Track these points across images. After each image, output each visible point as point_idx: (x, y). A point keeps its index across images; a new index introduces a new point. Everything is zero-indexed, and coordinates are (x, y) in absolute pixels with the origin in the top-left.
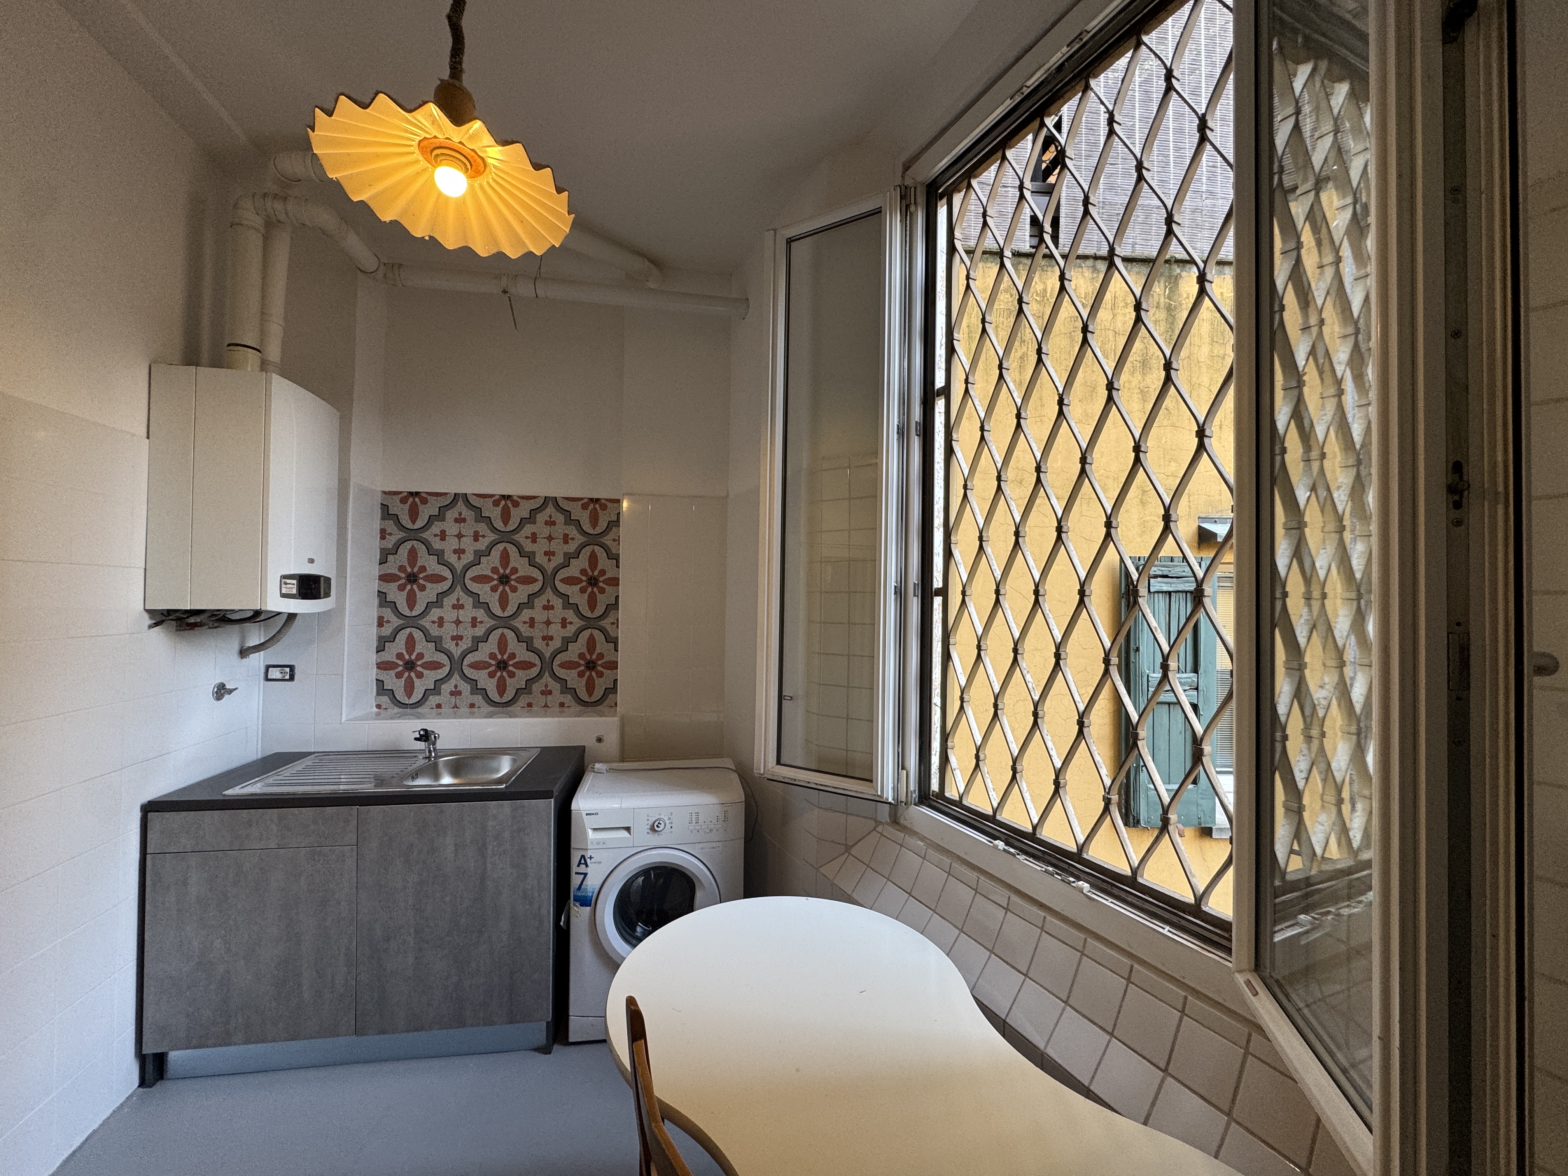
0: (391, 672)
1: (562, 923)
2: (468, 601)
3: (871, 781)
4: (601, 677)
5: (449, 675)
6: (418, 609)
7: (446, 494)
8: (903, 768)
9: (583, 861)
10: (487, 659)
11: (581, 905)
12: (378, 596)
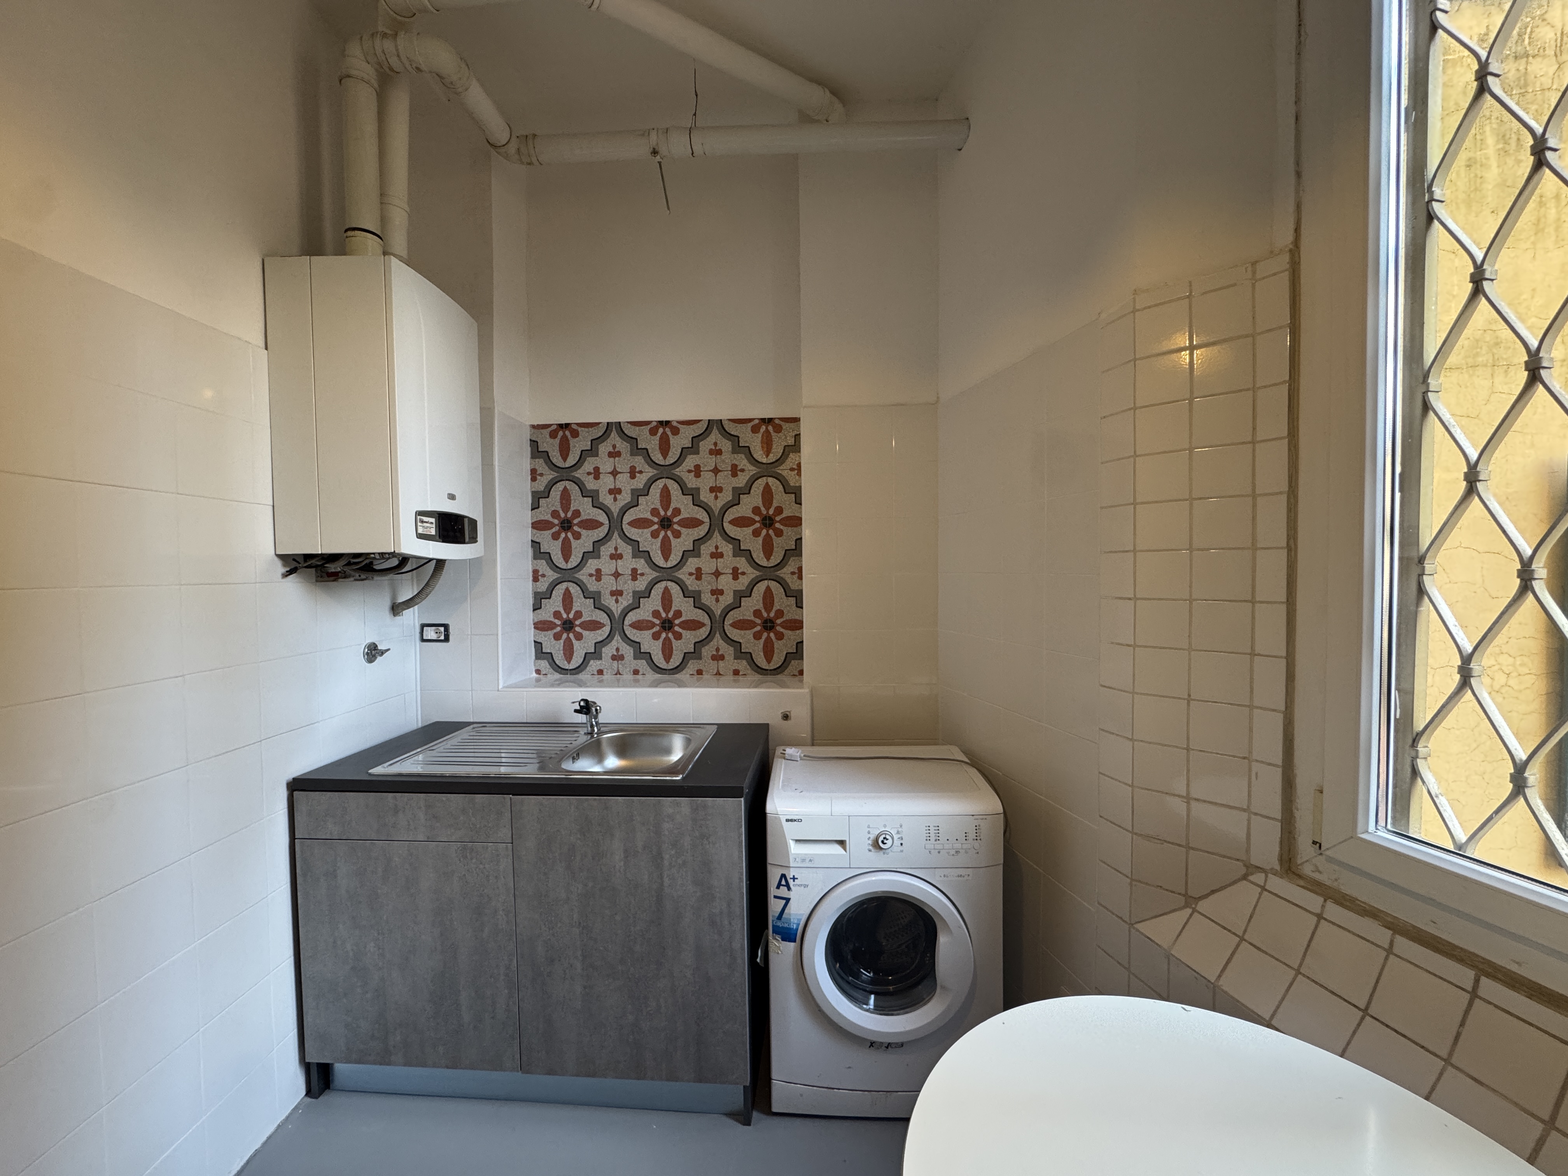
0: (549, 632)
1: (758, 960)
2: (626, 550)
4: (781, 639)
5: (610, 637)
6: (574, 561)
7: (599, 424)
9: (783, 882)
10: (651, 618)
11: (783, 939)
12: (532, 546)
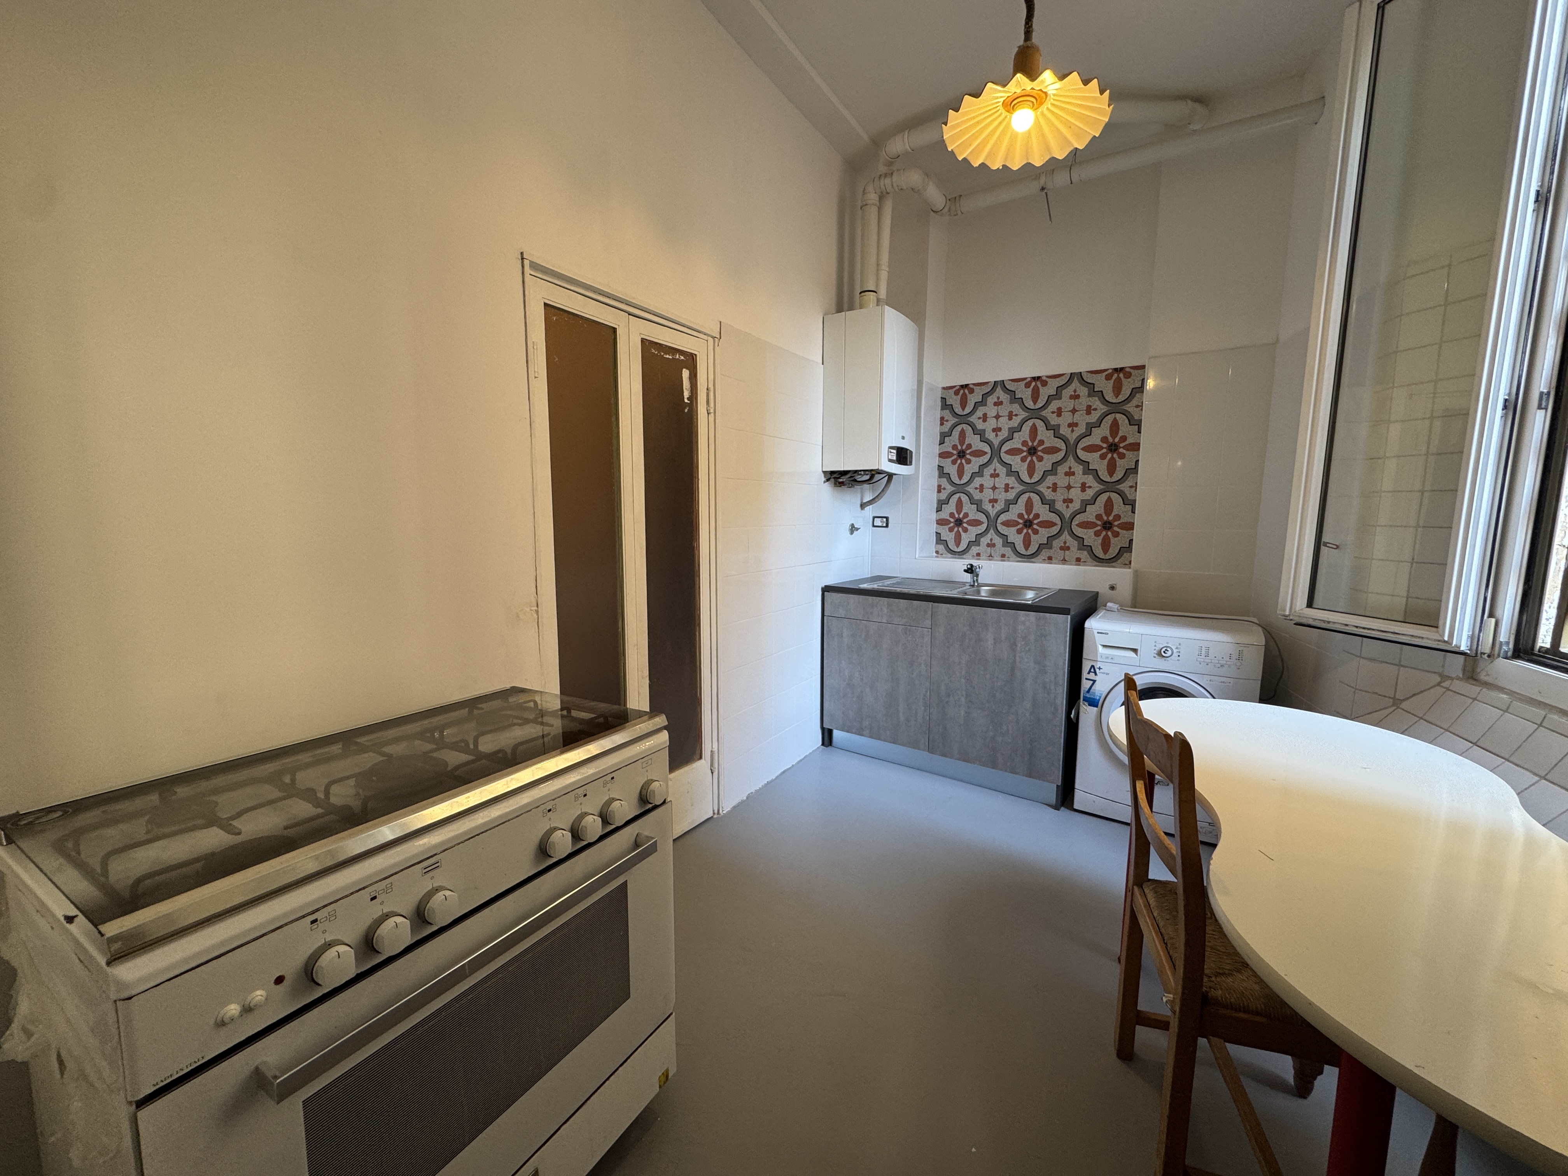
0: (946, 527)
1: (1071, 717)
2: (1002, 471)
3: (1437, 627)
4: (1117, 536)
5: (987, 531)
6: (965, 479)
7: (988, 383)
8: (1491, 615)
9: (1092, 670)
10: (1016, 519)
11: (1090, 705)
12: (938, 469)
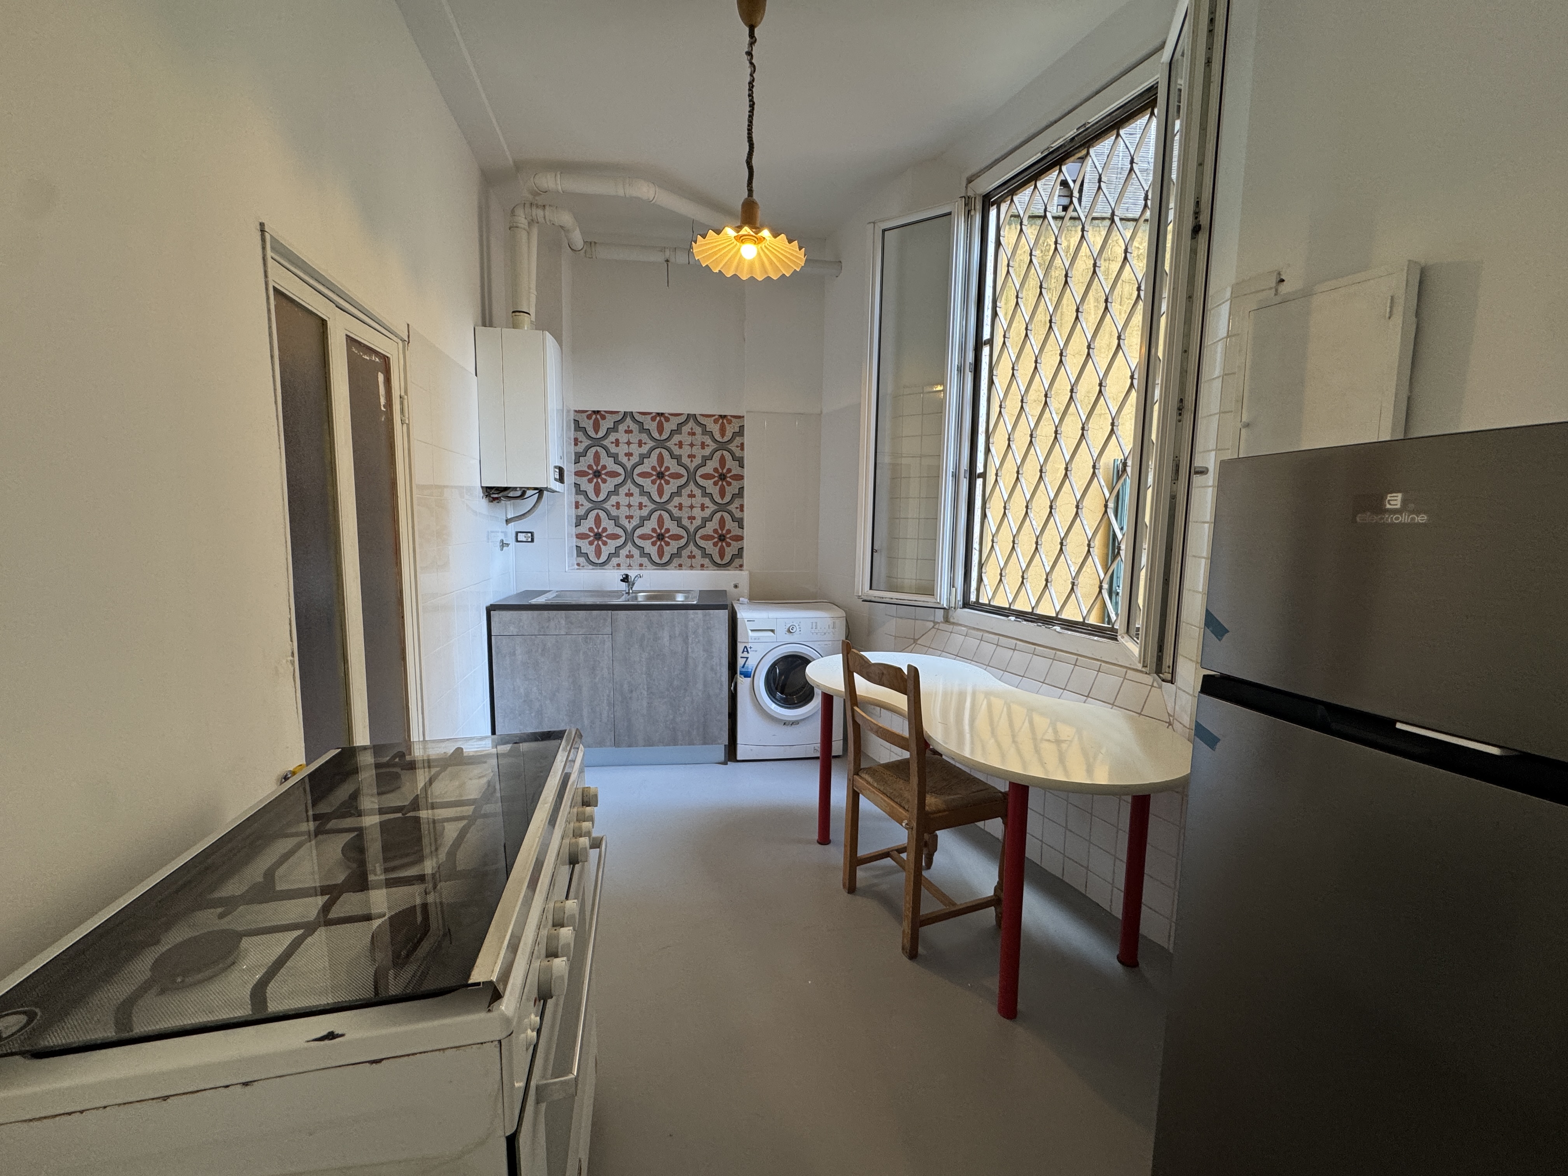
0: (585, 540)
1: (732, 688)
2: (636, 491)
3: (934, 595)
4: (729, 546)
5: (625, 544)
6: (602, 497)
7: (618, 412)
8: (953, 587)
9: (745, 650)
10: (651, 533)
11: (745, 677)
12: (575, 487)
